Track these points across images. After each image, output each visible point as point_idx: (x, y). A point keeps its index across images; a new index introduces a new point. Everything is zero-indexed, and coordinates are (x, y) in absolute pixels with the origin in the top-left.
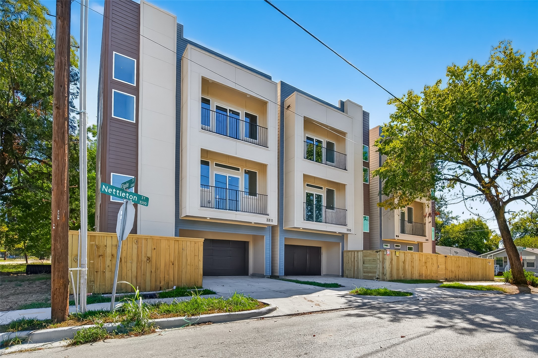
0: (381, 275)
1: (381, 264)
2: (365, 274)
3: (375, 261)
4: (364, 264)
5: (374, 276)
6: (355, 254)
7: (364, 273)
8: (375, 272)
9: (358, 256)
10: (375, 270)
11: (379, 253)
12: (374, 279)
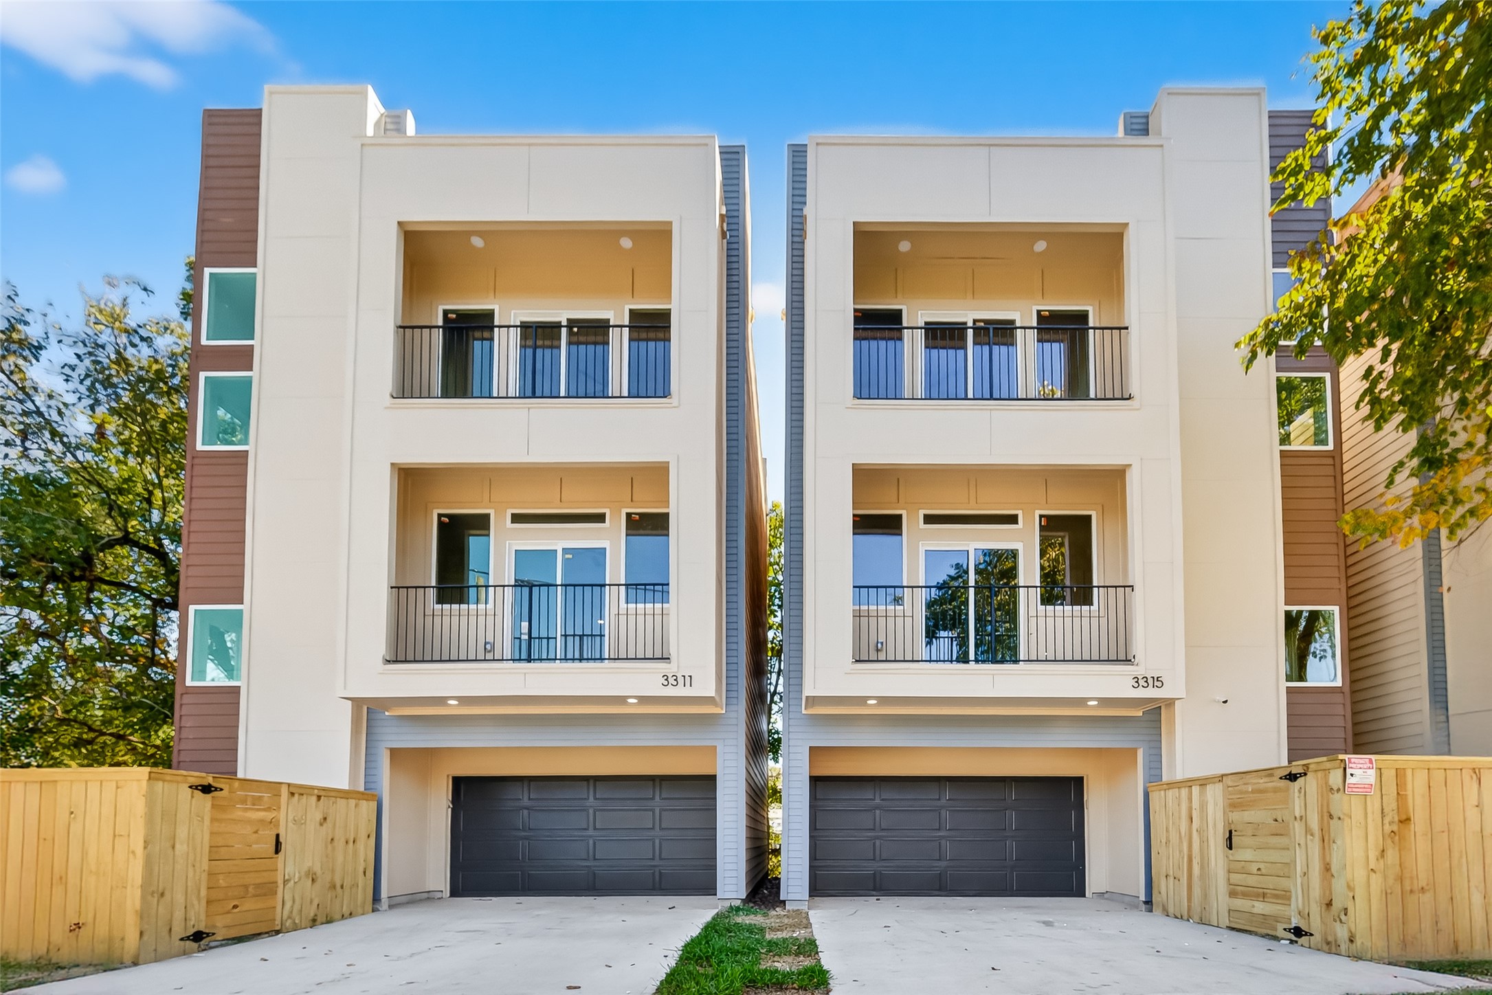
0: (1315, 910)
1: (1315, 847)
2: (1240, 903)
3: (1280, 829)
4: (1231, 848)
5: (1277, 919)
6: (1190, 799)
7: (1233, 894)
8: (1284, 897)
9: (1203, 806)
10: (1283, 883)
11: (1301, 781)
12: (1280, 933)
